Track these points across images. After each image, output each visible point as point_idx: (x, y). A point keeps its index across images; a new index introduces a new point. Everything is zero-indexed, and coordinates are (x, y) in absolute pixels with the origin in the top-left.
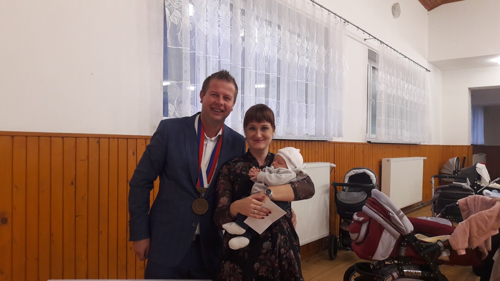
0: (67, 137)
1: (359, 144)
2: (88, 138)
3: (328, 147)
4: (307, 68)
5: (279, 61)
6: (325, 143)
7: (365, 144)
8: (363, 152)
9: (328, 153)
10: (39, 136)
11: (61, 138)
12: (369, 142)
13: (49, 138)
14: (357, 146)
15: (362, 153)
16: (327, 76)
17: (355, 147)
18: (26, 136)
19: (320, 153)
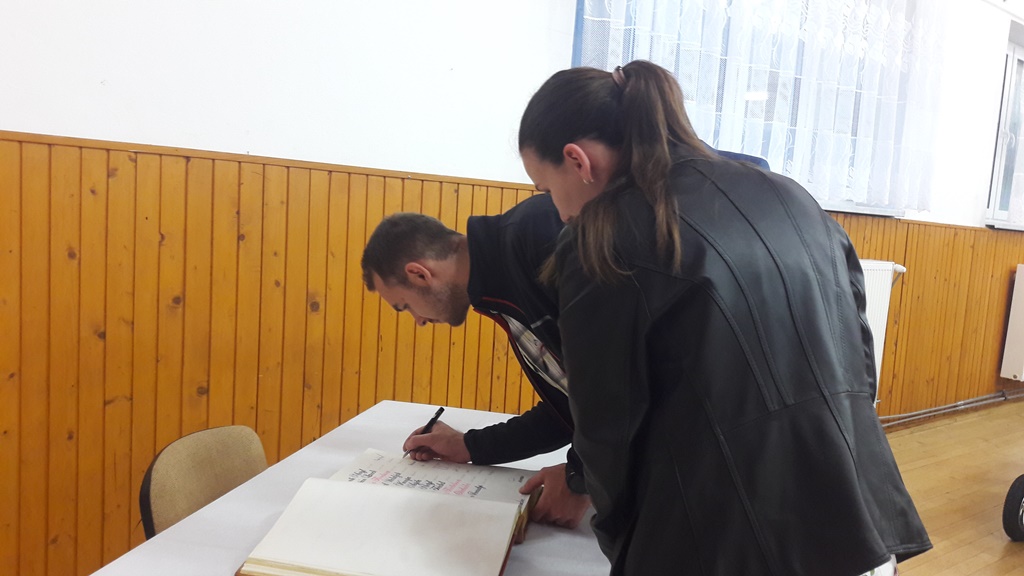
0: (408, 178)
1: (965, 229)
2: (441, 182)
3: (894, 229)
4: (862, 61)
5: (802, 45)
6: (888, 220)
7: (981, 230)
8: (973, 247)
9: (892, 242)
10: (368, 174)
11: (400, 181)
12: (992, 227)
13: (382, 179)
14: (961, 233)
15: (971, 250)
16: (905, 78)
17: (956, 234)
18: (350, 172)
19: (874, 241)
